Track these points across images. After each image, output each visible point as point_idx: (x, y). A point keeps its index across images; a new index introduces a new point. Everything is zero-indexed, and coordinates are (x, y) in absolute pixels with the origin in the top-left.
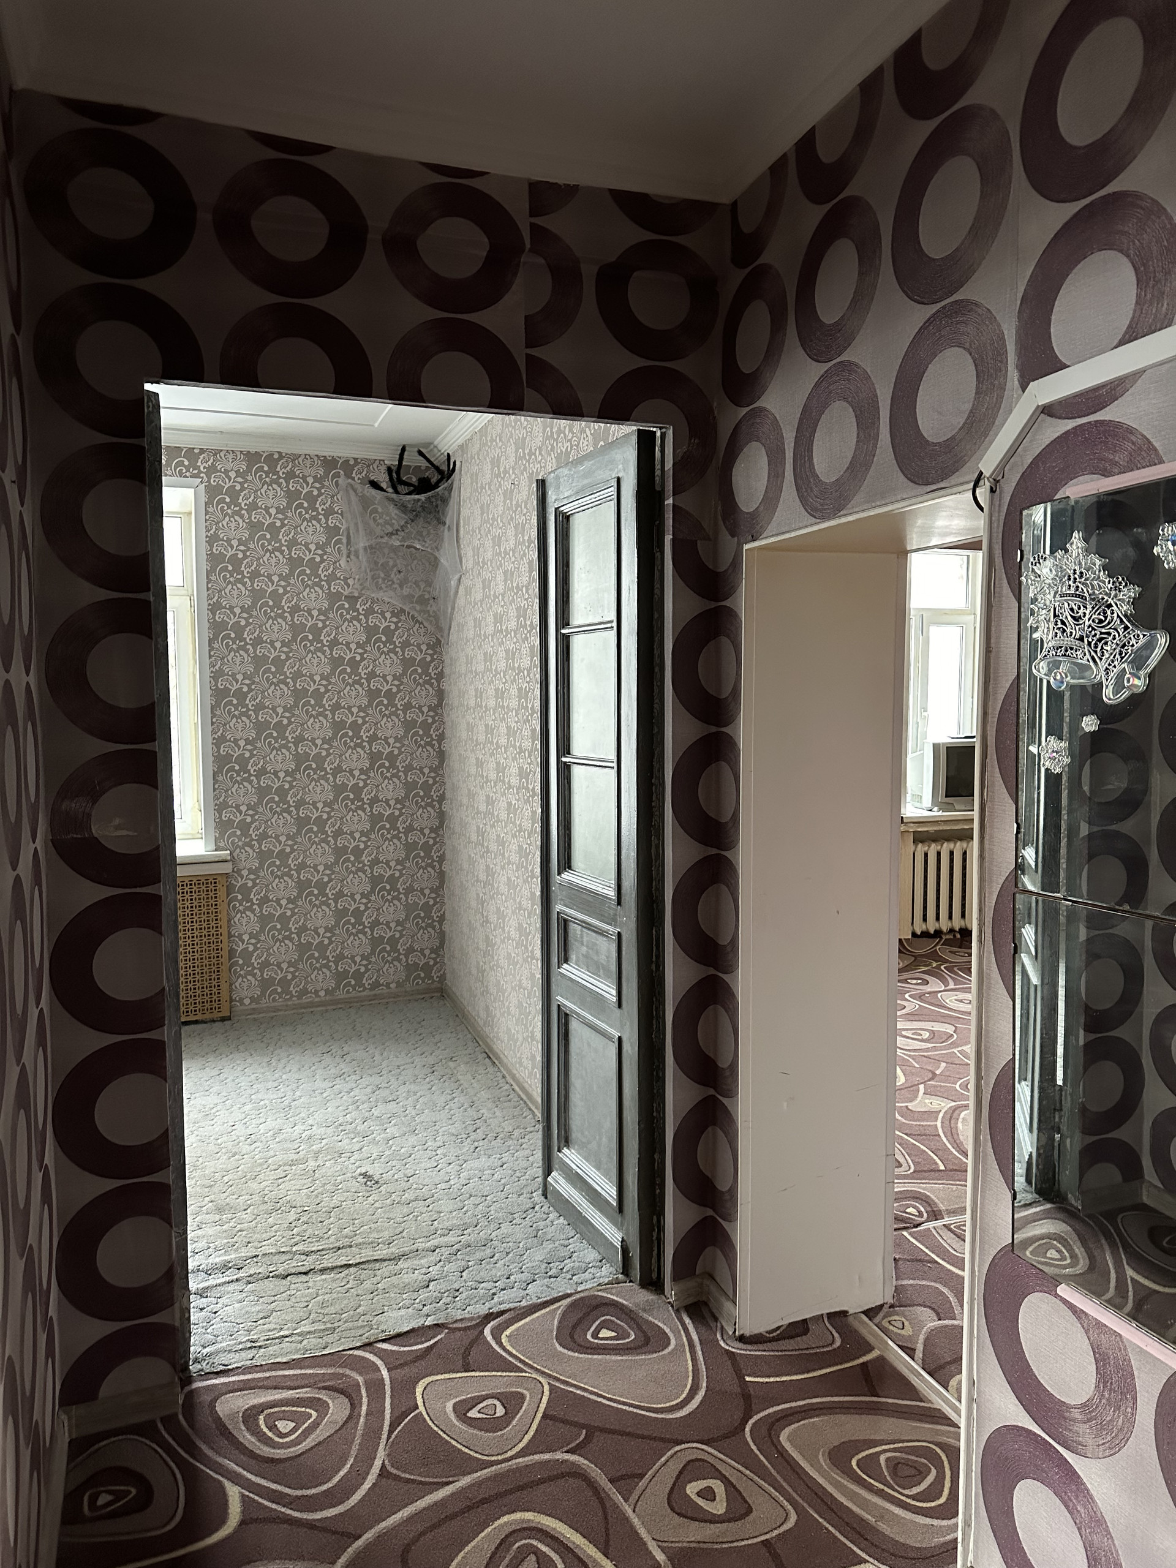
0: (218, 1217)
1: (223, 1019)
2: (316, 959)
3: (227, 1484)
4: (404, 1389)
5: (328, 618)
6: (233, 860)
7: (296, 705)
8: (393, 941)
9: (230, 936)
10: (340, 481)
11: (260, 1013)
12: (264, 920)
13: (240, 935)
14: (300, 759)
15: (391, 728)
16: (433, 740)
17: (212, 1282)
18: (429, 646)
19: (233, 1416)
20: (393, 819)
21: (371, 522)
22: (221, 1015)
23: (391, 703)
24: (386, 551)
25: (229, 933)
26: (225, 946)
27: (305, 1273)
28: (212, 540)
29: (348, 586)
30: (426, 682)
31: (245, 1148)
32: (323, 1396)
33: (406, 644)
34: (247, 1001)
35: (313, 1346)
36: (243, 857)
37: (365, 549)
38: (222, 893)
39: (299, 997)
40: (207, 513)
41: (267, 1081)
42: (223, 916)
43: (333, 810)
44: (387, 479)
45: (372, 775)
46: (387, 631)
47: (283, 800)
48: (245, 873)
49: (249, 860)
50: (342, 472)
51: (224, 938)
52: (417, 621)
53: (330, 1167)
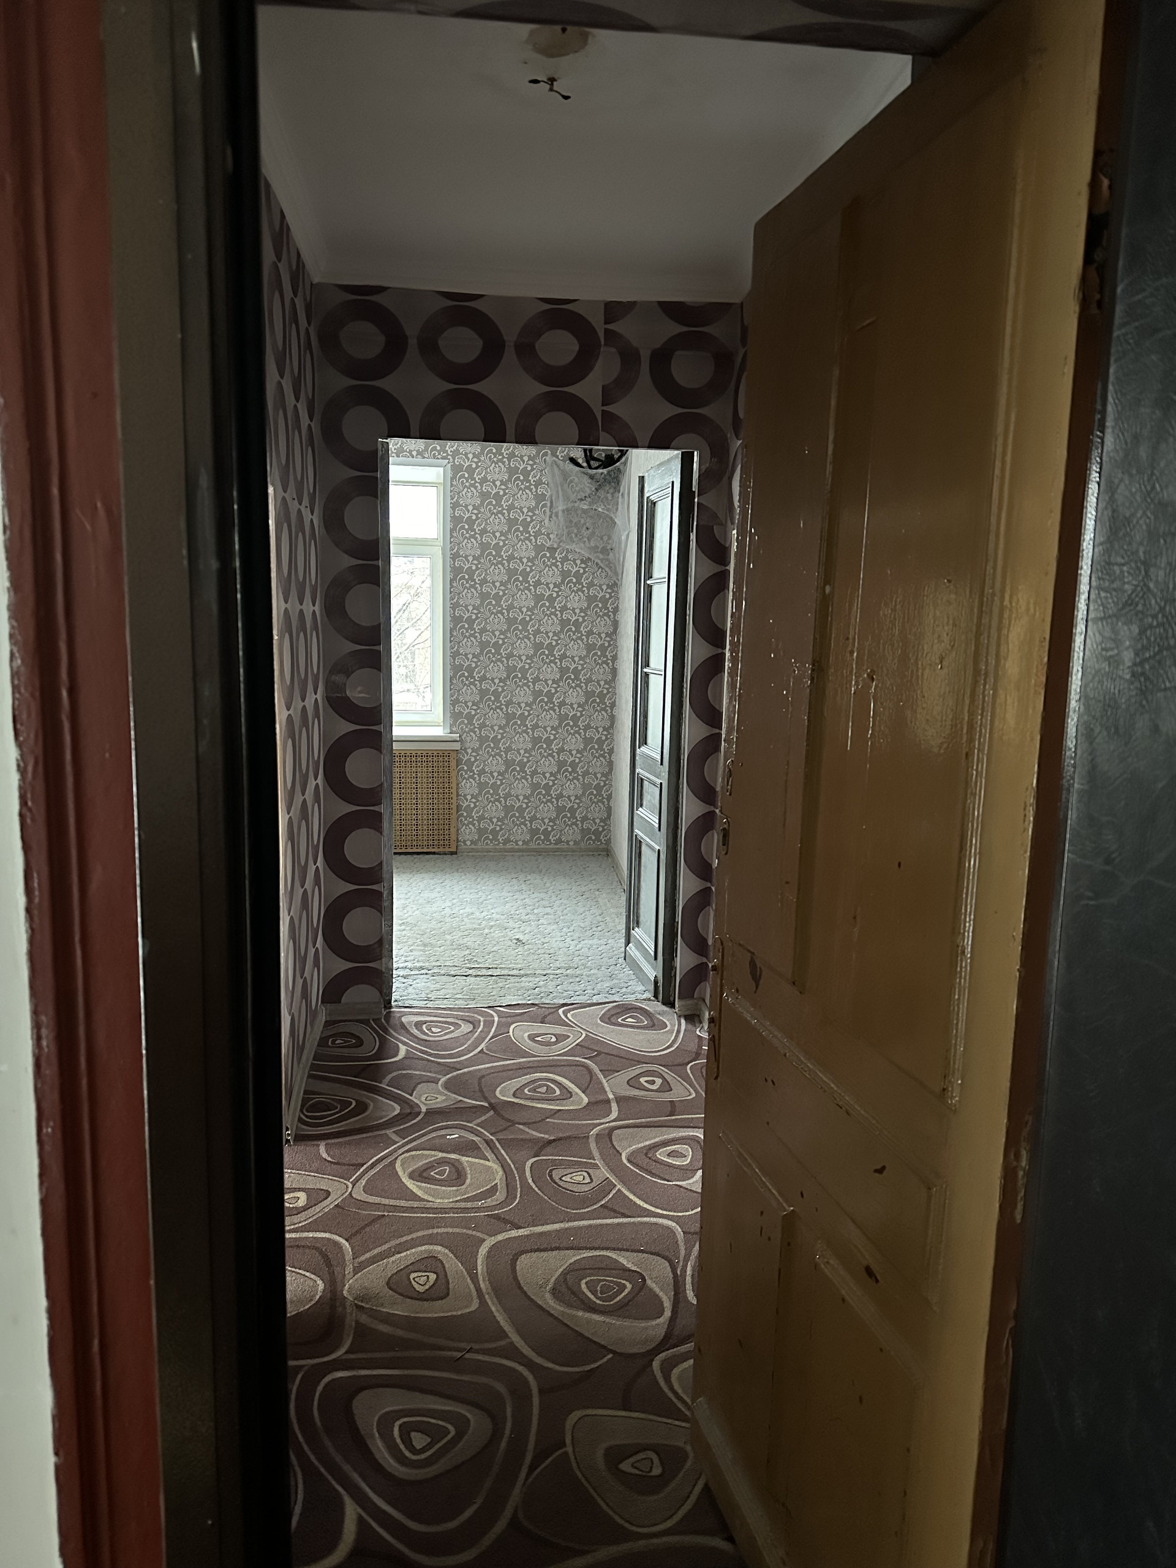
0: (423, 948)
1: (452, 853)
2: (517, 818)
3: (400, 1045)
4: (504, 1026)
5: (534, 564)
6: (461, 741)
7: (508, 629)
8: (572, 810)
9: (458, 795)
10: (548, 458)
11: (477, 852)
12: (482, 786)
13: (465, 795)
14: (510, 670)
15: (576, 649)
16: (608, 659)
17: (412, 973)
18: (608, 586)
19: (410, 1023)
20: (575, 719)
21: (569, 491)
22: (450, 850)
23: (578, 630)
24: (579, 512)
25: (457, 793)
26: (454, 801)
27: (466, 976)
28: (455, 506)
29: (550, 539)
30: (605, 614)
31: (447, 919)
32: (460, 1022)
33: (591, 585)
34: (468, 843)
35: (461, 1004)
36: (468, 739)
37: (563, 511)
38: (453, 764)
39: (504, 844)
40: (452, 485)
41: (470, 889)
42: (454, 780)
43: (532, 709)
44: (583, 456)
45: (561, 684)
46: (578, 575)
47: (497, 699)
48: (469, 751)
49: (472, 742)
50: (549, 452)
51: (454, 796)
52: (600, 567)
53: (497, 934)
